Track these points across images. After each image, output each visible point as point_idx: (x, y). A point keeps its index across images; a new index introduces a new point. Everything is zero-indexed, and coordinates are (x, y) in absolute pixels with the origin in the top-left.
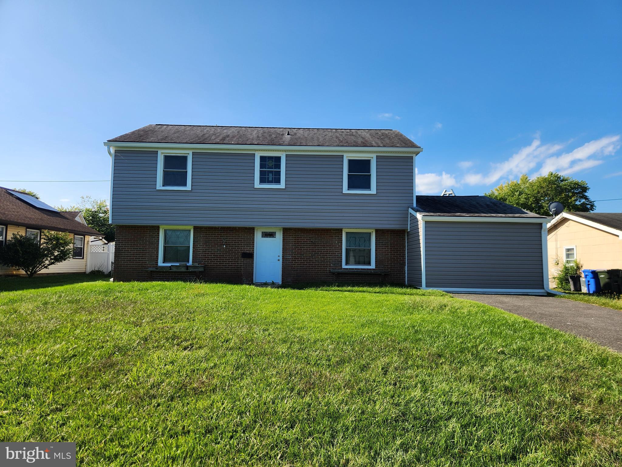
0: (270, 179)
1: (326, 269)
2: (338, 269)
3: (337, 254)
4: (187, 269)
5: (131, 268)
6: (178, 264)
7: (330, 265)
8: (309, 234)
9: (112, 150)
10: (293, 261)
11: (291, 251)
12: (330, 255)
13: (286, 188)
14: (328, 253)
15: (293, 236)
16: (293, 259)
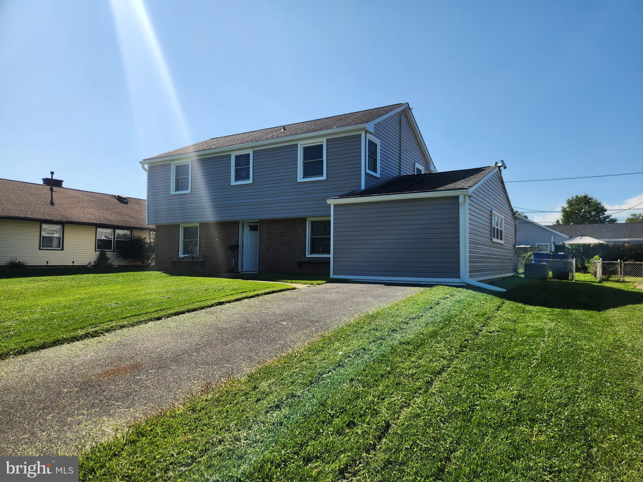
0: (243, 176)
1: (293, 258)
2: (302, 258)
3: (301, 244)
4: (193, 259)
5: (163, 259)
6: (187, 256)
7: (296, 254)
8: (279, 225)
9: (146, 166)
10: (267, 251)
11: (265, 242)
12: (295, 245)
13: (253, 182)
14: (293, 243)
15: (266, 227)
16: (266, 249)
